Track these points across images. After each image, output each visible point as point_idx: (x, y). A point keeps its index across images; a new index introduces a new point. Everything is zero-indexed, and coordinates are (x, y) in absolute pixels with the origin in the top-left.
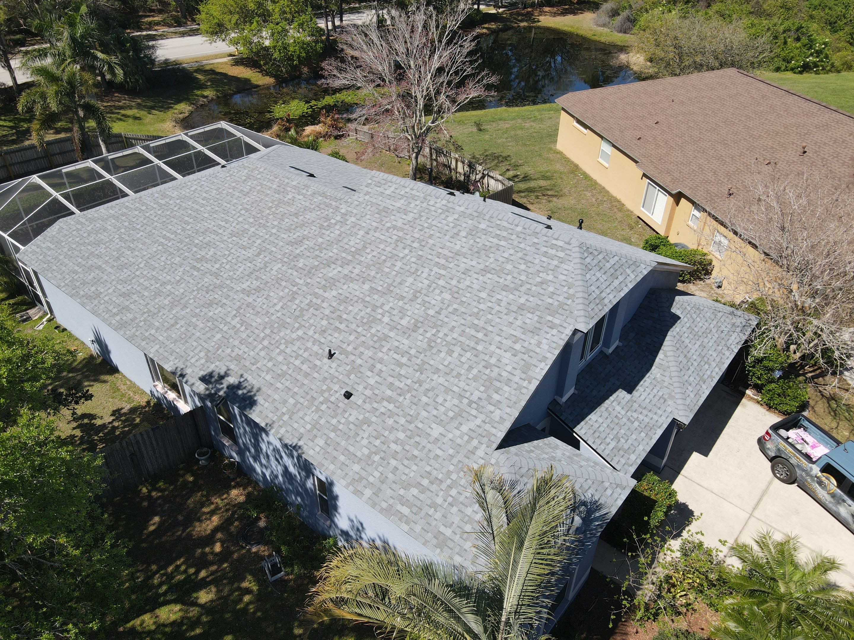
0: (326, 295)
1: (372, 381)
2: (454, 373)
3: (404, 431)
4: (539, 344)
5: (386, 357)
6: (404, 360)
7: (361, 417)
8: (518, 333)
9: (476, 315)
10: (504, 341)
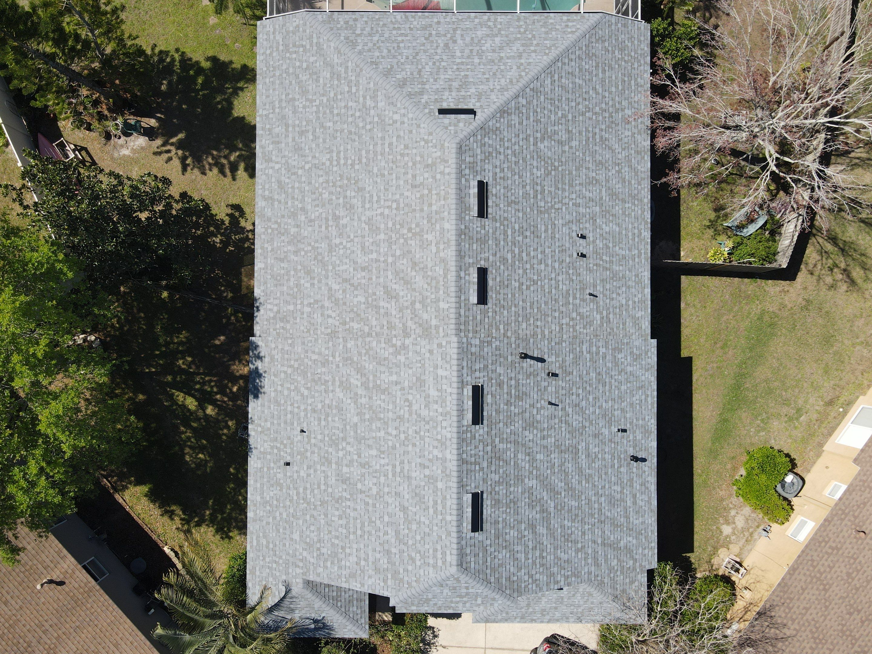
0: (338, 390)
1: (302, 473)
2: (330, 529)
3: (287, 516)
4: (370, 577)
5: (319, 472)
6: (323, 487)
7: (282, 481)
8: (371, 559)
9: (371, 522)
10: (362, 551)
